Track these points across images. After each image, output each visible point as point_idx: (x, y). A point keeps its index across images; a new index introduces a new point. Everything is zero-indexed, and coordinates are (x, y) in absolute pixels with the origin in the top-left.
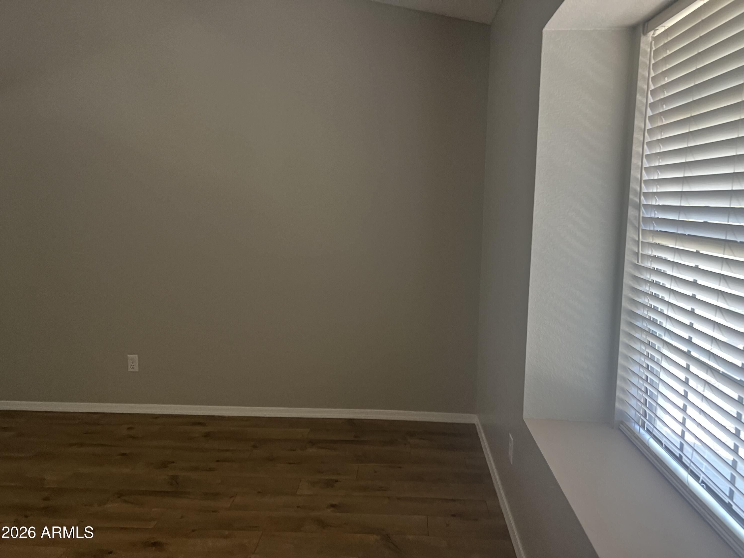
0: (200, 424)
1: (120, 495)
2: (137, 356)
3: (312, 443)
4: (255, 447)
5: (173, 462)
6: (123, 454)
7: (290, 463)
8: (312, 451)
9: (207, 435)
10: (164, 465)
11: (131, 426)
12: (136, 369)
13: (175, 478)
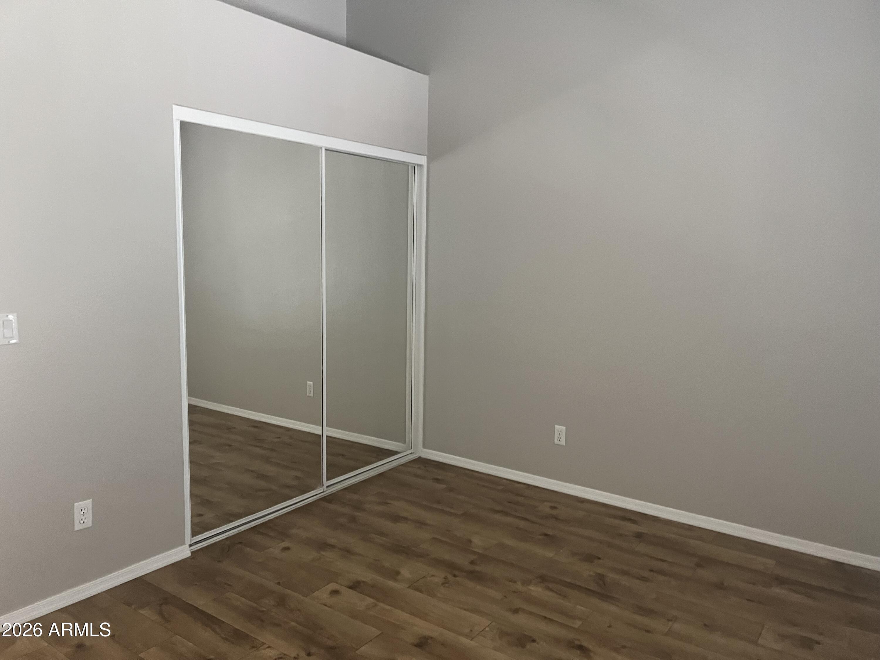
0: (630, 520)
1: (543, 579)
2: (565, 428)
3: (781, 581)
4: (699, 565)
5: (599, 558)
6: (546, 535)
7: (747, 600)
8: (777, 591)
9: (639, 536)
10: (590, 558)
11: (556, 505)
12: (563, 443)
13: (601, 577)
